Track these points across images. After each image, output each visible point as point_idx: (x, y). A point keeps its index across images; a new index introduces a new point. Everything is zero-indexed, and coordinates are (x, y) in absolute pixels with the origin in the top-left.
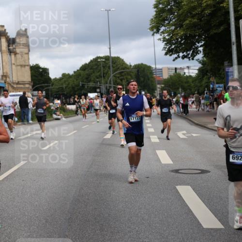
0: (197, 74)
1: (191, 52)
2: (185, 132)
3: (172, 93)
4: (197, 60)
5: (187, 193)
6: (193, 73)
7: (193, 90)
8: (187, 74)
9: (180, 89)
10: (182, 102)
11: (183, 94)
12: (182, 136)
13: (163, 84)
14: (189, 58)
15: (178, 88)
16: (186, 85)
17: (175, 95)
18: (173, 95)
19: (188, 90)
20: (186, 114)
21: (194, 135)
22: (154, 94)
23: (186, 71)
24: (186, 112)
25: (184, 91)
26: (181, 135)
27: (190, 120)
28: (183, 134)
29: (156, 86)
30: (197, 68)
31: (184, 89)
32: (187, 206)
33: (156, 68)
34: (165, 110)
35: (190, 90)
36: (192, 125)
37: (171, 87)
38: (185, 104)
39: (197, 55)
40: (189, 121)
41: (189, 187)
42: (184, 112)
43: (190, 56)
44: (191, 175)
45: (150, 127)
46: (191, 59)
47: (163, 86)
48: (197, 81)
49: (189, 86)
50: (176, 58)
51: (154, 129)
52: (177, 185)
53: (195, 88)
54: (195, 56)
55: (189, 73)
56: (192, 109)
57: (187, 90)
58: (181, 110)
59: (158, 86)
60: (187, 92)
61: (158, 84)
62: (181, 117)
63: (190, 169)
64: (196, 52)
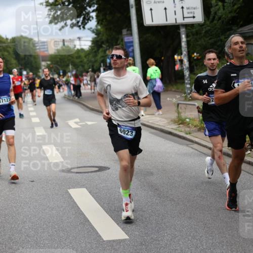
0: (90, 46)
1: (81, 19)
2: (77, 120)
3: (61, 71)
4: (89, 29)
5: (82, 197)
6: (85, 45)
7: (86, 67)
8: (78, 47)
9: (70, 67)
10: (73, 82)
11: (74, 73)
12: (74, 126)
13: (49, 61)
14: (79, 26)
15: (68, 65)
16: (77, 61)
17: (65, 74)
18: (61, 74)
19: (80, 67)
20: (79, 97)
21: (89, 123)
22: (39, 74)
23: (77, 43)
24: (79, 94)
25: (75, 69)
26: (72, 123)
27: (84, 105)
28: (76, 123)
29: (40, 64)
30: (91, 39)
31: (75, 66)
32: (83, 214)
33: (39, 41)
34: (48, 92)
35: (83, 66)
36: (86, 110)
37: (59, 63)
38: (77, 84)
39: (88, 22)
40: (82, 106)
41: (84, 190)
42: (76, 95)
43: (80, 24)
44: (86, 174)
45: (34, 117)
46: (81, 27)
47: (49, 63)
48: (91, 56)
49: (81, 62)
50: (63, 27)
51: (40, 119)
52: (70, 188)
53: (88, 64)
54: (86, 23)
55: (80, 45)
56: (85, 91)
57: (78, 67)
58: (73, 92)
59: (43, 63)
60: (79, 69)
61: (43, 61)
62: (73, 101)
63: (85, 167)
64: (87, 19)
